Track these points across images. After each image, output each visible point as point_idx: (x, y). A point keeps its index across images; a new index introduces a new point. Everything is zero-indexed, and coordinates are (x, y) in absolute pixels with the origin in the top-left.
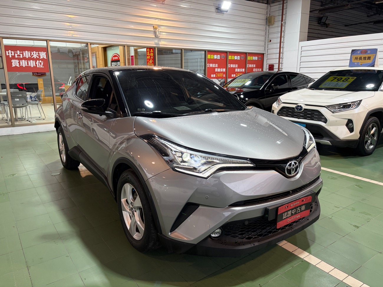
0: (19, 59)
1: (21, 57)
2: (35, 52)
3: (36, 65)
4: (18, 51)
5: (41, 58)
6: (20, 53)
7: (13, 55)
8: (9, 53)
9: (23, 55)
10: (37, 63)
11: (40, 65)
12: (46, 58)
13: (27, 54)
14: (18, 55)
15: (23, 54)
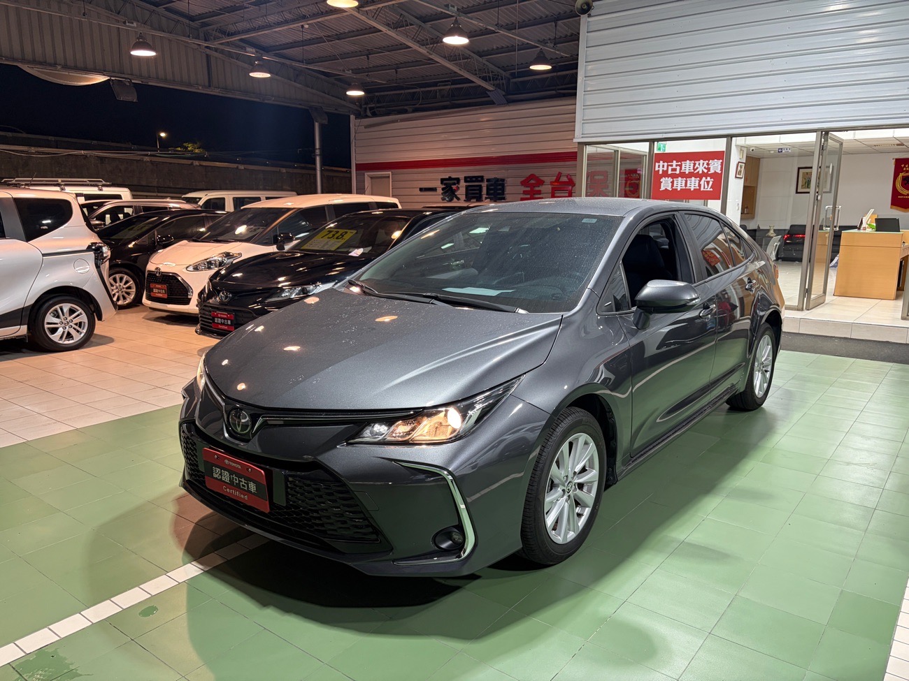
0: (674, 176)
1: (678, 172)
2: (701, 162)
3: (700, 185)
4: (674, 162)
5: (712, 171)
6: (677, 165)
7: (665, 169)
8: (659, 166)
9: (681, 169)
10: (702, 183)
11: (706, 187)
12: (720, 172)
13: (687, 166)
14: (673, 170)
15: (681, 166)
